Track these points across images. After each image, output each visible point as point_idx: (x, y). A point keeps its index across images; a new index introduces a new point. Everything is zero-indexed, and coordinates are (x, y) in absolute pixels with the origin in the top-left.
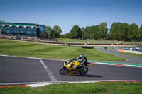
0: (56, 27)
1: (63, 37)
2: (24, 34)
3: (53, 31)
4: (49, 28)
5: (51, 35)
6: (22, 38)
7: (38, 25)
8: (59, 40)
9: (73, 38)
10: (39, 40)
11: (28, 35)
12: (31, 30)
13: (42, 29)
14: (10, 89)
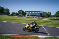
0: (49, 12)
1: (52, 16)
2: (36, 15)
3: (47, 14)
4: (46, 13)
5: (47, 16)
6: (35, 17)
7: (41, 12)
8: (50, 18)
9: (57, 17)
10: (41, 18)
11: (37, 16)
12: (38, 14)
13: (43, 13)
14: (32, 37)
